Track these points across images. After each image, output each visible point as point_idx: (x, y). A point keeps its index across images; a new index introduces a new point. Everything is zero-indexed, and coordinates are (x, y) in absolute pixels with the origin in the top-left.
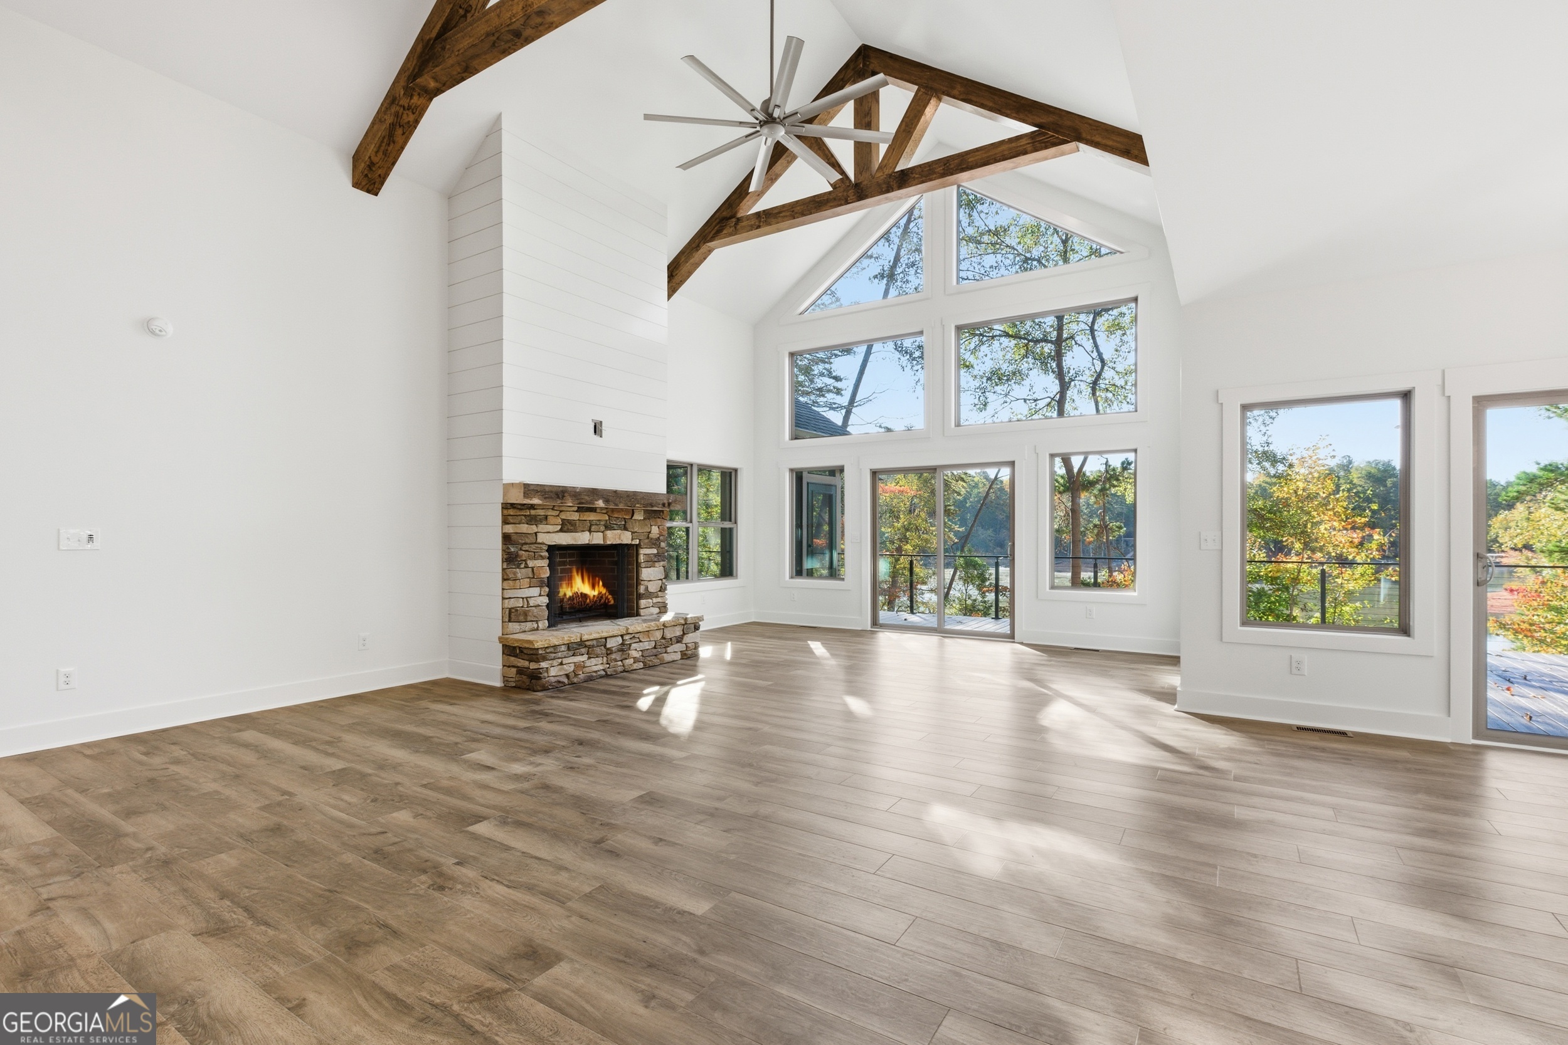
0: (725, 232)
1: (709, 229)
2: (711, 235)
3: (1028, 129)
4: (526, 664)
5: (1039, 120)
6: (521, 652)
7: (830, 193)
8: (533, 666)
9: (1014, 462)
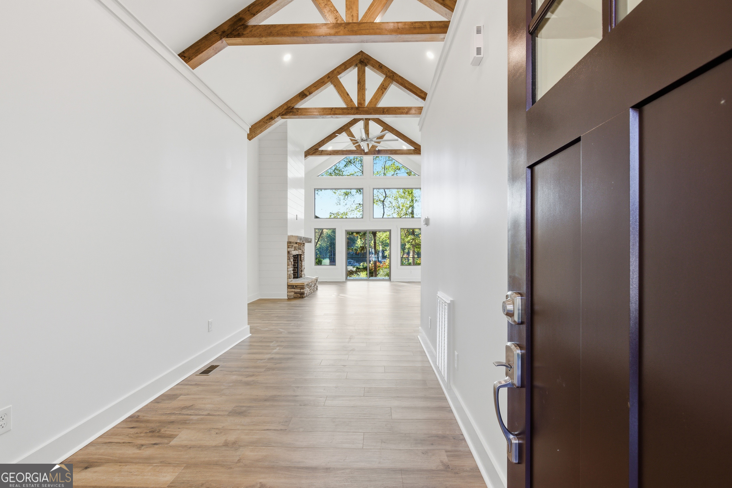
0: (317, 153)
1: (311, 151)
2: (312, 153)
3: (413, 148)
4: (299, 290)
5: (416, 147)
6: (296, 287)
7: (356, 150)
8: (302, 290)
9: (391, 230)
